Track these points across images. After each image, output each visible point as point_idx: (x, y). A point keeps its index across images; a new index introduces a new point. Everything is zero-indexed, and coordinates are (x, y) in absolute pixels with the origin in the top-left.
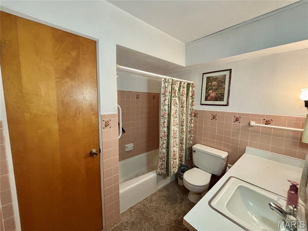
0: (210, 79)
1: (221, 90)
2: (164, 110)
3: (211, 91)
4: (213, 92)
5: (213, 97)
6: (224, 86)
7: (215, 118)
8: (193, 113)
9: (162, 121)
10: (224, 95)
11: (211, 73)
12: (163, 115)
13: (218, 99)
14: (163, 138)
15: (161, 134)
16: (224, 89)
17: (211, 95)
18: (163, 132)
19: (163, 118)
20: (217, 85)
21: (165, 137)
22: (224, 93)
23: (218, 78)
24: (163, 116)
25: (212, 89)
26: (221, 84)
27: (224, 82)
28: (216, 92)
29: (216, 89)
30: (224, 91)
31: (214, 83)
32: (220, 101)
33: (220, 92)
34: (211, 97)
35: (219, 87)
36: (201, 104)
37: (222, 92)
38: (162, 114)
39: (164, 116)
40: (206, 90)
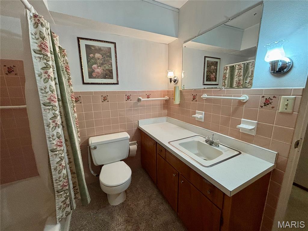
0: (91, 49)
1: (108, 66)
2: (48, 90)
3: (95, 66)
4: (98, 67)
5: (99, 73)
6: (110, 61)
7: (106, 99)
8: (73, 97)
9: (47, 115)
10: (112, 72)
11: (91, 40)
12: (48, 101)
13: (107, 77)
14: (59, 148)
15: (53, 143)
16: (112, 65)
17: (96, 71)
18: (55, 137)
19: (49, 109)
20: (103, 59)
21: (61, 146)
22: (112, 70)
23: (102, 50)
24: (50, 103)
25: (96, 63)
26: (107, 58)
27: (110, 57)
28: (102, 68)
29: (102, 64)
30: (112, 67)
31: (97, 55)
32: (109, 79)
33: (107, 68)
34: (97, 73)
35: (104, 61)
36: (84, 83)
37: (110, 69)
38: (43, 99)
39: (52, 103)
40: (88, 63)
